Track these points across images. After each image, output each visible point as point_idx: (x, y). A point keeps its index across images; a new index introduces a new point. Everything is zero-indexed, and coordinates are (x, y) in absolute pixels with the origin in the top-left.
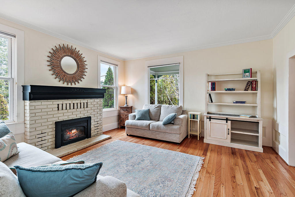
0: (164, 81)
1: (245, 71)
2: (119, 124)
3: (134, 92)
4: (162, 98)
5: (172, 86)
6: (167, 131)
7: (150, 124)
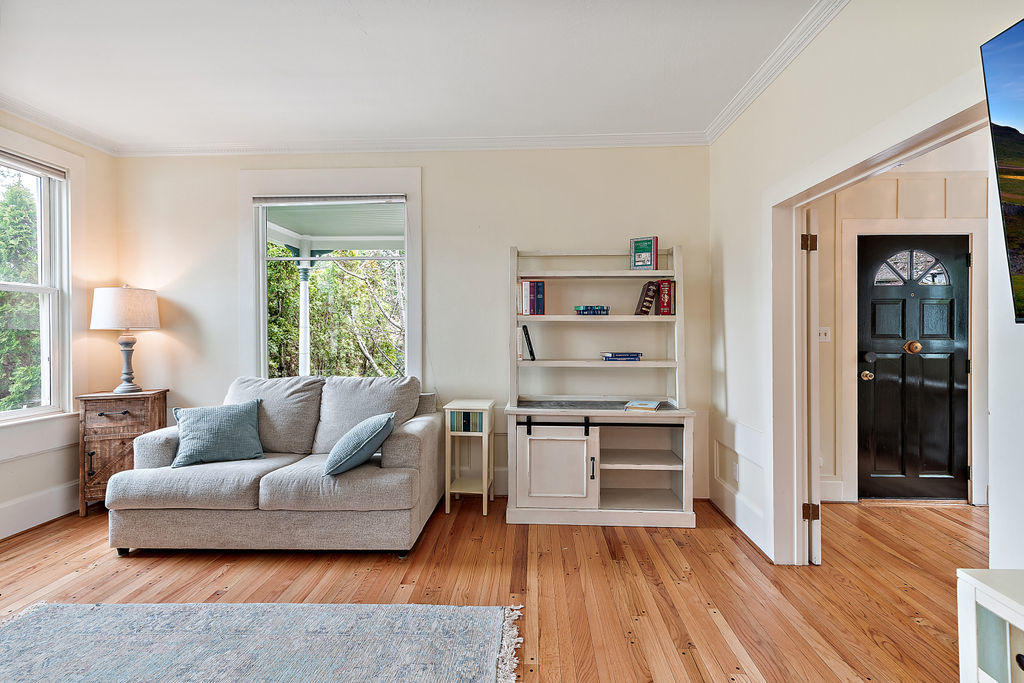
0: (341, 277)
1: (639, 246)
2: (76, 492)
3: (173, 317)
4: (334, 343)
5: (372, 297)
6: (351, 505)
7: (257, 481)
